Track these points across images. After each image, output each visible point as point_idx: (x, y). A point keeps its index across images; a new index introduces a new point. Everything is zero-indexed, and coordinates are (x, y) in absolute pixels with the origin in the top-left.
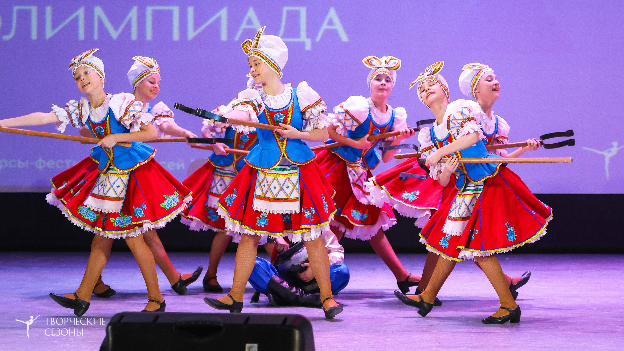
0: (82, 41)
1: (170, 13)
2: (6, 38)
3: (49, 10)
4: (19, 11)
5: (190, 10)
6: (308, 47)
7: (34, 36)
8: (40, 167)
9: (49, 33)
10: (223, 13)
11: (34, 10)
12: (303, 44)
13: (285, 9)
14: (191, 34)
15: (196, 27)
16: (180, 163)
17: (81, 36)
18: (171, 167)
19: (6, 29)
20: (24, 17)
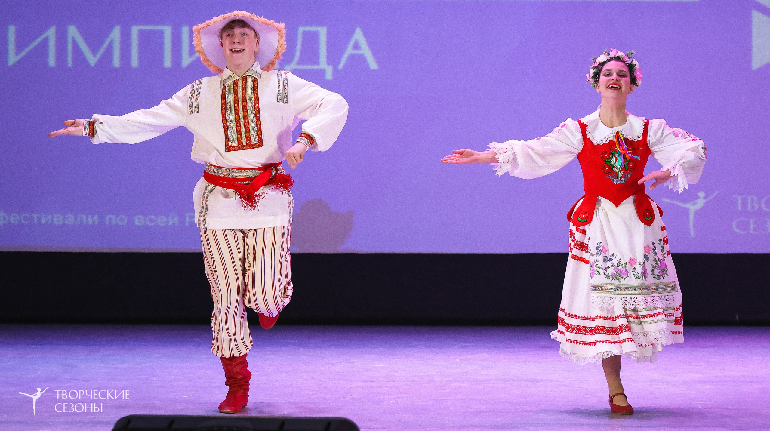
0: (52, 68)
1: (161, 33)
3: (12, 30)
5: (185, 31)
6: (329, 76)
9: (12, 59)
12: (323, 71)
13: (301, 30)
14: (186, 60)
16: (173, 218)
17: (52, 62)
18: (161, 222)
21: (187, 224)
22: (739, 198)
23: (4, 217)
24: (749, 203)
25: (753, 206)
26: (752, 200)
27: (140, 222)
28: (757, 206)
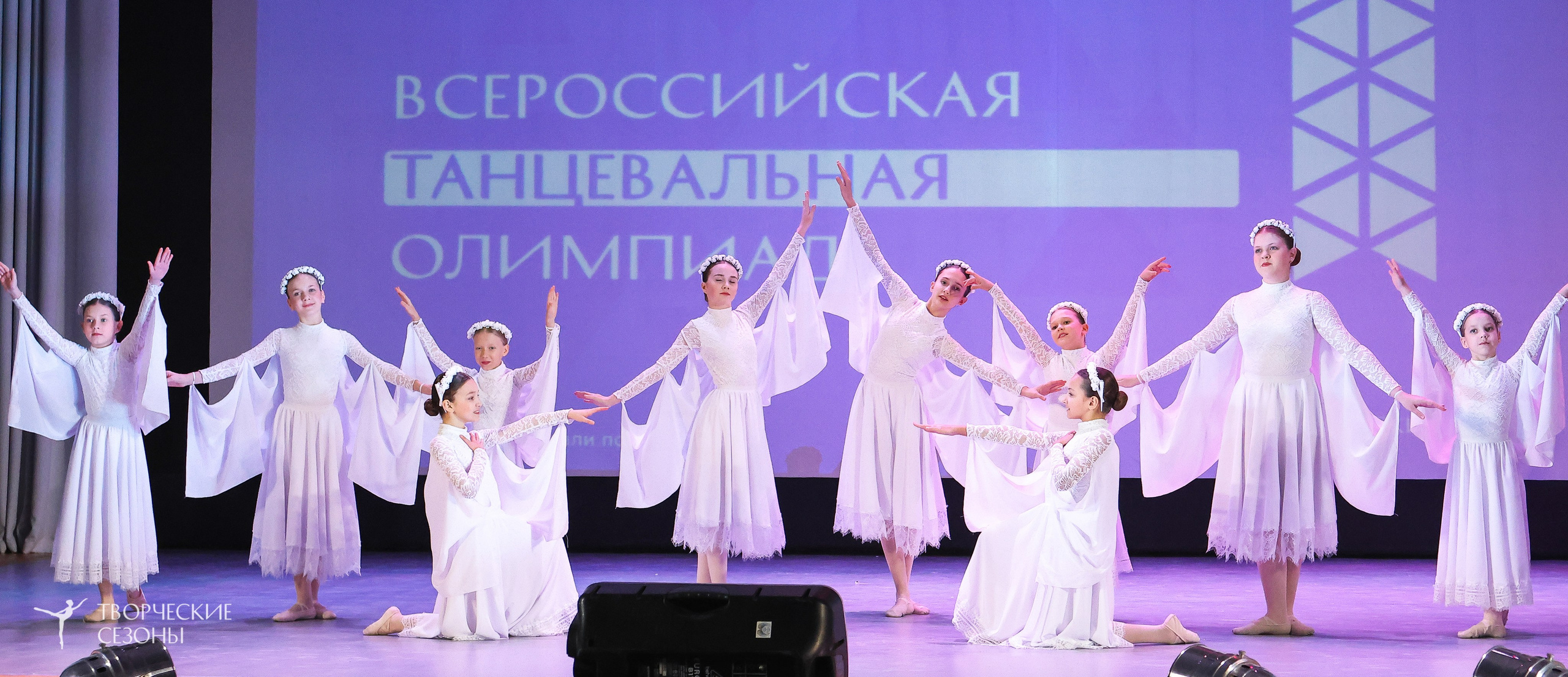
1: (661, 244)
2: (449, 276)
3: (504, 240)
4: (466, 242)
5: (687, 241)
7: (485, 273)
10: (730, 245)
11: (485, 240)
14: (688, 272)
17: (547, 272)
19: (449, 264)
20: (473, 248)
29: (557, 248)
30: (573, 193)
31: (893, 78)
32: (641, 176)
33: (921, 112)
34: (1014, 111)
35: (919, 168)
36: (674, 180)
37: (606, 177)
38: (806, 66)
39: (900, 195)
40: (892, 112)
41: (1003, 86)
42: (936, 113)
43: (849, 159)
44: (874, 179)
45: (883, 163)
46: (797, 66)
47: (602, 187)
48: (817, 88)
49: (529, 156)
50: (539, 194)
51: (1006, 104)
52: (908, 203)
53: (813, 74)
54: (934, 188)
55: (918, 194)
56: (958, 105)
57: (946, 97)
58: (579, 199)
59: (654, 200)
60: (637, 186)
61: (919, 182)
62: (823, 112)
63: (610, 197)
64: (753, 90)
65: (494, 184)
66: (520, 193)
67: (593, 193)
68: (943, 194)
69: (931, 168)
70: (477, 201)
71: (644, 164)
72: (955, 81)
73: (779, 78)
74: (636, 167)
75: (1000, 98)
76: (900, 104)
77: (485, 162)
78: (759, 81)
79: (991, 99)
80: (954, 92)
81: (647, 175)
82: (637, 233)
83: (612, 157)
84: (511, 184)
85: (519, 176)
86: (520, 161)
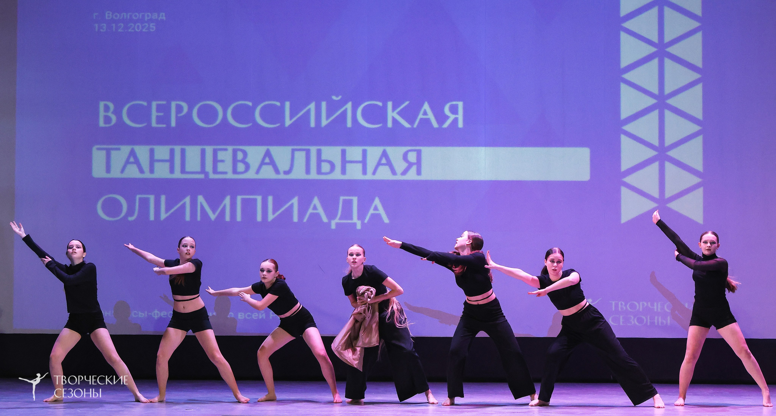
0: (188, 222)
1: (255, 200)
2: (131, 219)
3: (163, 198)
4: (140, 199)
5: (270, 199)
6: (359, 227)
7: (152, 218)
8: (156, 317)
9: (163, 216)
10: (295, 201)
11: (152, 198)
12: (355, 224)
13: (342, 198)
14: (271, 217)
15: (274, 211)
16: (262, 314)
17: (188, 218)
18: (255, 317)
19: (130, 212)
20: (145, 203)
21: (271, 318)
22: (613, 303)
23: (157, 314)
24: (620, 305)
25: (622, 308)
26: (622, 304)
27: (242, 317)
28: (625, 308)
29: (194, 203)
30: (203, 170)
31: (390, 104)
32: (243, 161)
33: (407, 125)
34: (460, 125)
35: (405, 157)
36: (263, 163)
37: (222, 161)
38: (340, 97)
39: (394, 172)
40: (390, 124)
41: (454, 110)
42: (415, 126)
43: (364, 153)
44: (379, 164)
45: (385, 154)
46: (334, 98)
47: (221, 167)
48: (346, 111)
49: (178, 149)
50: (183, 171)
51: (456, 121)
52: (399, 177)
53: (343, 102)
54: (414, 168)
55: (404, 173)
56: (428, 121)
57: (421, 116)
58: (206, 174)
59: (251, 175)
60: (241, 167)
61: (405, 165)
62: (349, 124)
63: (225, 173)
64: (309, 111)
65: (157, 165)
66: (172, 171)
67: (215, 171)
68: (419, 172)
69: (412, 157)
70: (147, 175)
71: (245, 154)
72: (426, 106)
73: (324, 104)
74: (240, 156)
75: (452, 117)
76: (394, 120)
77: (152, 152)
78: (312, 106)
79: (447, 117)
80: (425, 113)
81: (248, 160)
82: (240, 195)
83: (226, 150)
84: (167, 165)
85: (171, 161)
86: (172, 152)
